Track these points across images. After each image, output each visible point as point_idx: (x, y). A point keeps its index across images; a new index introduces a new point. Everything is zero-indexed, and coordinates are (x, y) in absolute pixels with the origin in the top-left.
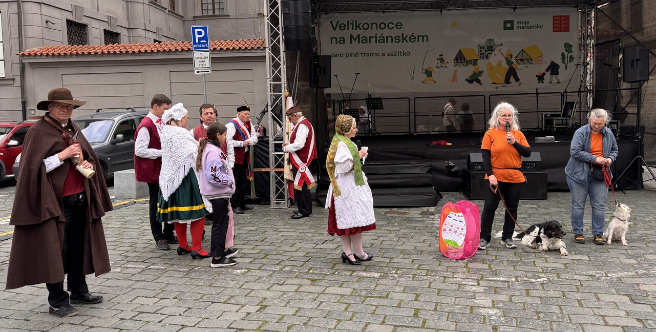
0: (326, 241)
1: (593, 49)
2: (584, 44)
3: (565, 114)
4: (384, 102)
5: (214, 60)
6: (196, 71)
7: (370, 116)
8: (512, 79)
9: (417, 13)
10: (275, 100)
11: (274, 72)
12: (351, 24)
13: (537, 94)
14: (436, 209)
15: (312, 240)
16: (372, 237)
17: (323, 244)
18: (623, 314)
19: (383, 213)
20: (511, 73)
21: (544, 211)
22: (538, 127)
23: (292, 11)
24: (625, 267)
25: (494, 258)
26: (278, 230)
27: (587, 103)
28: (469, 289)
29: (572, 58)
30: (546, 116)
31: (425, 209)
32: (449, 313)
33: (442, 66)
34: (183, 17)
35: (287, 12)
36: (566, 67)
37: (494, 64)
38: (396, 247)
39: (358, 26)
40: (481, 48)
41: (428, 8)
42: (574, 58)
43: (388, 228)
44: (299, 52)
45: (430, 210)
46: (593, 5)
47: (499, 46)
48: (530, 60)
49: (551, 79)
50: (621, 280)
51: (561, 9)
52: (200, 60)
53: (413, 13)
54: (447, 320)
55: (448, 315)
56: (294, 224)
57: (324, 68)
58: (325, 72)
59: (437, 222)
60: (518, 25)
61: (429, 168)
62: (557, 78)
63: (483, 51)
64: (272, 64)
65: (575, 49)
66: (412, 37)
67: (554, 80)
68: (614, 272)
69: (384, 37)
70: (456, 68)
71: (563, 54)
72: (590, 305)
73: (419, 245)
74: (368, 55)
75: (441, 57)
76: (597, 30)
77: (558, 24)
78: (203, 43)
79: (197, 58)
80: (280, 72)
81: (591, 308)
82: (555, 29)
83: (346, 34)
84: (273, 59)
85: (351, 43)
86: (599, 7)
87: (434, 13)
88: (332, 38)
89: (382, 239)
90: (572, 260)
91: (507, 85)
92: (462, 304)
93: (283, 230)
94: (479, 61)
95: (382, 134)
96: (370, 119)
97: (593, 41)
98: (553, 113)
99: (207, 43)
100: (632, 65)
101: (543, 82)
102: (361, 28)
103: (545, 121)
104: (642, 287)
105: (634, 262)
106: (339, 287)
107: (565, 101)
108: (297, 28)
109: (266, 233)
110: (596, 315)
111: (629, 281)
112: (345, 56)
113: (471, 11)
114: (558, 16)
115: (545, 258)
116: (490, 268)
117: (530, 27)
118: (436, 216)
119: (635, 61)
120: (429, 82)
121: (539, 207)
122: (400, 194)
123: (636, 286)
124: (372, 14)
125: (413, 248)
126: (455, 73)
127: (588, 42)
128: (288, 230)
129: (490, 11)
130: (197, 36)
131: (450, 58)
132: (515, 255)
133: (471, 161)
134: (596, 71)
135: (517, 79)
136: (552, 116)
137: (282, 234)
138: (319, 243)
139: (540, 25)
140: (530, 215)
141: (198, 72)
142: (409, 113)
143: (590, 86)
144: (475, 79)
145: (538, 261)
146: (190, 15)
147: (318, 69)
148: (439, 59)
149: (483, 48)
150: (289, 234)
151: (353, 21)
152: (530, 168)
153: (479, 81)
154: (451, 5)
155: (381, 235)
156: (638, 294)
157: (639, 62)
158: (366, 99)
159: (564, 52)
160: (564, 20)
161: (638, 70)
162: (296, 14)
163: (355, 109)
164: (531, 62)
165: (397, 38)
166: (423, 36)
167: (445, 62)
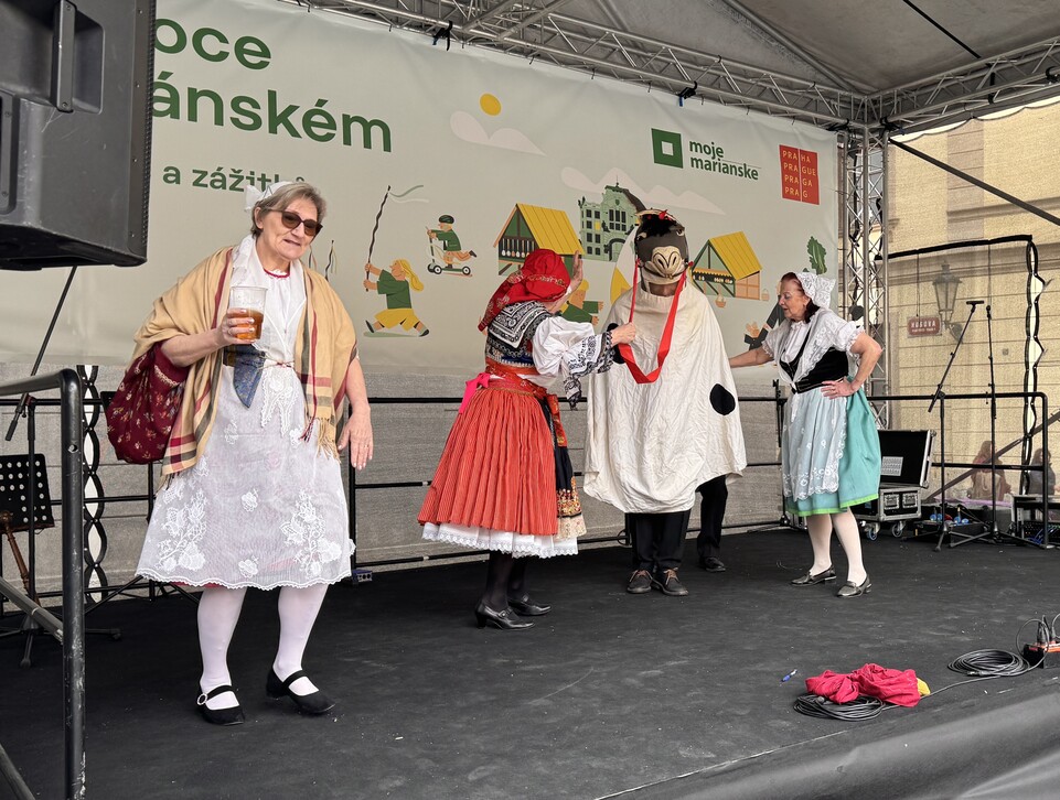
33: (450, 267)
40: (588, 213)
48: (729, 284)
51: (796, 129)
63: (597, 228)
66: (316, 118)
69: (174, 91)
75: (446, 227)
120: (399, 329)
148: (440, 236)
164: (731, 288)
165: (244, 106)
166: (367, 126)
167: (465, 249)
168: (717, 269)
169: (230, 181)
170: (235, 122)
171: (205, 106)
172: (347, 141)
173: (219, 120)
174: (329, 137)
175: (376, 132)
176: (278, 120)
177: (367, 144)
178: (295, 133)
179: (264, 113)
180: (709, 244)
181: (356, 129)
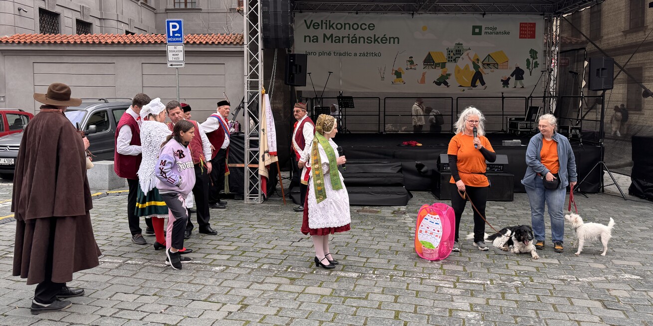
0: (302, 239)
1: (557, 56)
2: (549, 51)
3: (529, 118)
4: (355, 101)
5: (187, 53)
6: (169, 64)
7: (341, 114)
8: (478, 83)
9: (389, 15)
10: (251, 98)
11: (251, 69)
12: (325, 23)
13: (503, 98)
14: (407, 208)
15: (288, 238)
16: (347, 236)
17: (299, 241)
18: (597, 319)
19: (355, 211)
20: (478, 77)
21: (511, 213)
22: (503, 129)
23: (272, 10)
24: (594, 272)
25: (467, 260)
26: (254, 226)
27: (550, 108)
28: (446, 291)
29: (536, 65)
30: (510, 119)
31: (396, 208)
32: (428, 315)
33: (411, 68)
34: (155, 9)
35: (266, 10)
36: (531, 73)
37: (462, 68)
38: (372, 247)
39: (332, 26)
40: (449, 51)
41: (400, 10)
42: (538, 64)
43: (362, 227)
44: (276, 50)
45: (401, 209)
46: (558, 14)
47: (466, 50)
48: (496, 65)
49: (516, 84)
50: (592, 285)
51: (528, 16)
52: (174, 53)
53: (385, 15)
54: (428, 323)
55: (428, 318)
56: (269, 221)
57: (300, 66)
58: (300, 71)
59: (409, 222)
60: (486, 31)
61: (400, 167)
62: (521, 83)
63: (452, 54)
64: (249, 61)
65: (540, 55)
66: (383, 39)
67: (519, 85)
68: (585, 277)
69: (356, 38)
70: (425, 70)
71: (528, 60)
72: (565, 309)
73: (394, 244)
74: (340, 54)
75: (411, 59)
76: (561, 38)
77: (525, 31)
78: (177, 37)
79: (171, 51)
80: (257, 69)
81: (566, 313)
82: (521, 36)
83: (319, 33)
84: (251, 56)
85: (324, 42)
86: (564, 16)
87: (406, 15)
88: (305, 37)
89: (357, 238)
90: (543, 263)
91: (473, 88)
92: (441, 306)
93: (258, 226)
94: (448, 65)
95: (352, 132)
96: (341, 117)
97: (557, 48)
98: (517, 117)
99: (181, 36)
100: (598, 74)
101: (508, 87)
102: (335, 27)
103: (510, 124)
104: (614, 293)
105: (602, 266)
106: (319, 286)
107: (530, 105)
108: (276, 27)
109: (242, 229)
110: (572, 320)
111: (600, 286)
112: (318, 54)
113: (442, 15)
114: (525, 23)
115: (517, 261)
116: (465, 270)
117: (497, 33)
118: (408, 215)
119: (600, 70)
120: (399, 83)
121: (506, 208)
122: (372, 192)
123: (607, 291)
124: (346, 14)
125: (387, 248)
126: (424, 74)
127: (553, 48)
128: (264, 227)
129: (459, 15)
130: (171, 30)
131: (419, 61)
132: (488, 257)
133: (441, 162)
134: (560, 77)
135: (483, 83)
136: (516, 119)
137: (257, 230)
138: (295, 240)
139: (507, 31)
140: (498, 217)
141: (172, 65)
142: (379, 112)
143: (553, 92)
144: (442, 81)
145: (510, 263)
146: (162, 8)
147: (294, 67)
148: (409, 61)
149: (452, 52)
150: (264, 231)
151: (326, 21)
152: (498, 170)
153: (446, 84)
154: (423, 9)
155: (355, 234)
156: (610, 299)
157: (605, 71)
158: (338, 98)
159: (530, 58)
160: (531, 27)
161: (603, 79)
162: (276, 14)
163: (326, 107)
164: (497, 67)
165: (369, 39)
166: (394, 39)
167: (415, 64)
168: (491, 61)
169: (366, 55)
170: (367, 42)
171: (362, 40)
172: (390, 43)
173: (364, 43)
174: (386, 42)
175: (396, 40)
176: (376, 40)
177: (394, 43)
178: (379, 43)
179: (373, 40)
180: (489, 55)
181: (392, 40)
